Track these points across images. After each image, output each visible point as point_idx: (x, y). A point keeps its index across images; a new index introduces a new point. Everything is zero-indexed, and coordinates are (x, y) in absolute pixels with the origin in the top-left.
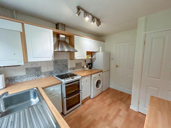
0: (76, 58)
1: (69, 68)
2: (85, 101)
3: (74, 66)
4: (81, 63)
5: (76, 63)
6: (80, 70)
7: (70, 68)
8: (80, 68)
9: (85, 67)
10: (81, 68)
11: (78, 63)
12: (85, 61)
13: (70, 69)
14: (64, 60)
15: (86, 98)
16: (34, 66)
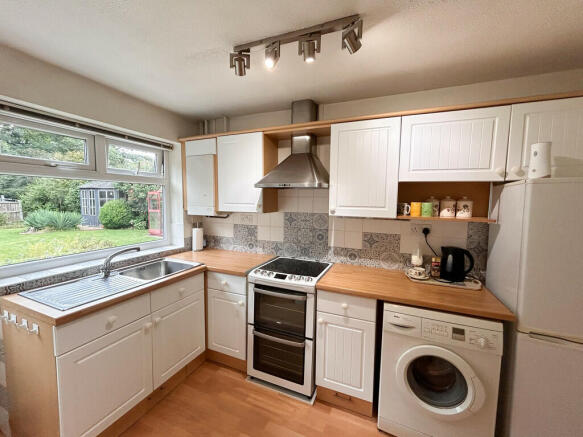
0: (333, 212)
1: (332, 244)
2: (337, 401)
3: (357, 244)
4: (397, 238)
5: (365, 235)
6: (385, 266)
7: (336, 248)
8: (385, 260)
9: (416, 259)
10: (390, 259)
11: (377, 235)
12: (426, 231)
13: (337, 252)
14: (313, 215)
15: (350, 399)
16: (247, 223)
